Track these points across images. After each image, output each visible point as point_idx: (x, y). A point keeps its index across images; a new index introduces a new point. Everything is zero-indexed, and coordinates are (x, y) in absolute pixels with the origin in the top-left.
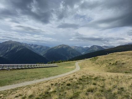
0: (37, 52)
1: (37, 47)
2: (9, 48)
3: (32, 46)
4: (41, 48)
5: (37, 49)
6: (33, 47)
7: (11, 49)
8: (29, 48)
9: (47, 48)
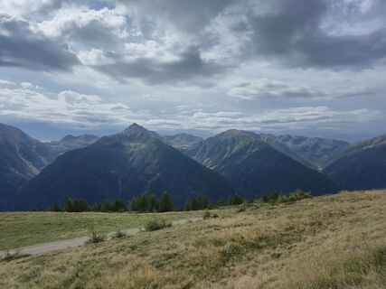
0: (303, 158)
1: (303, 144)
2: (228, 149)
3: (288, 140)
4: (316, 147)
5: (304, 150)
6: (290, 144)
7: (233, 152)
8: (277, 148)
9: (335, 147)
